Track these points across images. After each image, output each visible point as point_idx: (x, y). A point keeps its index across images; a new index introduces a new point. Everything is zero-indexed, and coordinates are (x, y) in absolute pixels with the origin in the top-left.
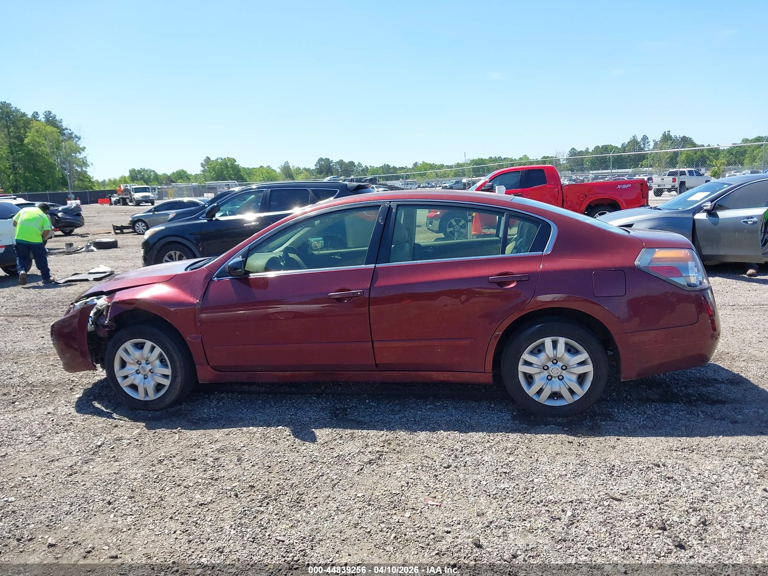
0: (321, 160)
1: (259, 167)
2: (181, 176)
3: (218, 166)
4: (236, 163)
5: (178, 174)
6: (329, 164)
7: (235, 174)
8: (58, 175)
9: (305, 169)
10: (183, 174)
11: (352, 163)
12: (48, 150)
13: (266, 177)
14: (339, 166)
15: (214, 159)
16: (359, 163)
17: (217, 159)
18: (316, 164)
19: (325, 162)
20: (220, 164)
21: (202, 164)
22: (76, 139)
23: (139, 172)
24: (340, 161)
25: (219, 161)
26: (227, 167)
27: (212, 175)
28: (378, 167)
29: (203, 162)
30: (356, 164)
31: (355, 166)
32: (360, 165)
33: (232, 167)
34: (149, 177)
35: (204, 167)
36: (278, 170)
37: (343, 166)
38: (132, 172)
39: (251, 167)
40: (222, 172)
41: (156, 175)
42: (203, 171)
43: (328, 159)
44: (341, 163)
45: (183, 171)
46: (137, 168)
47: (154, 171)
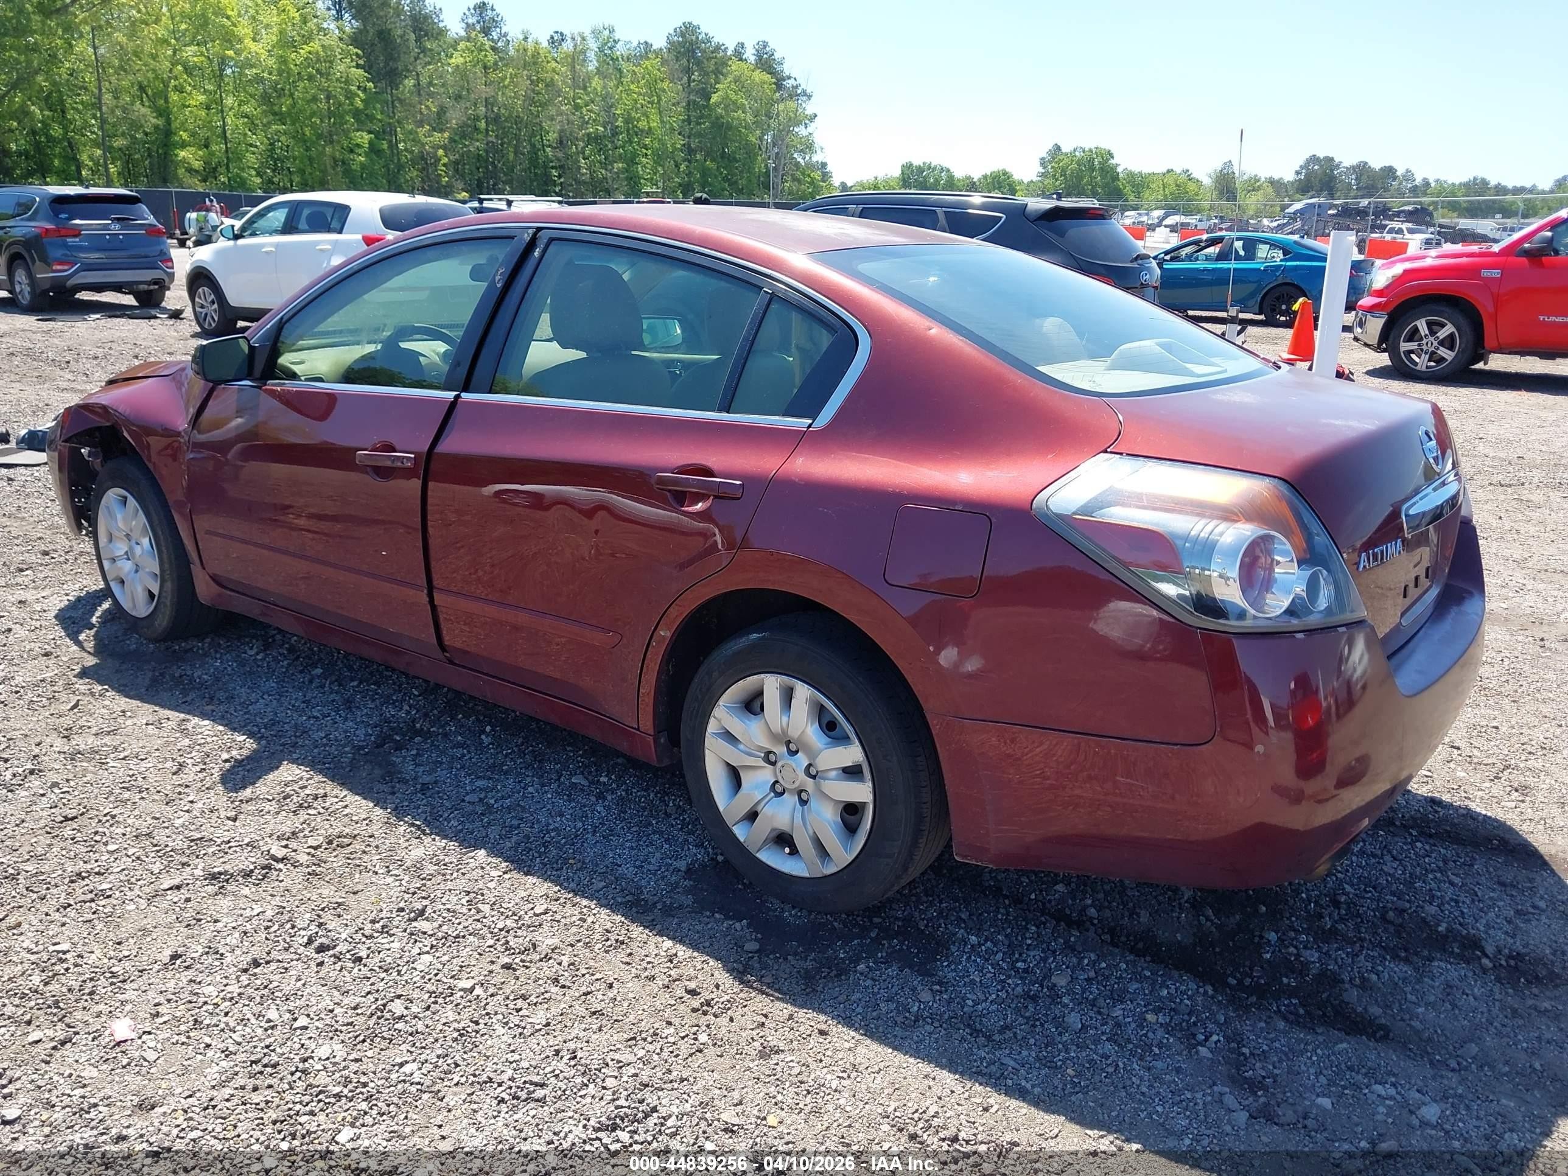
0: (1314, 159)
1: (1165, 171)
2: (999, 183)
3: (1074, 166)
4: (1112, 161)
5: (994, 178)
6: (1332, 171)
7: (1105, 186)
8: (759, 167)
9: (1272, 182)
10: (1005, 180)
11: (1389, 171)
12: (749, 118)
13: (1171, 194)
14: (1353, 177)
15: (1068, 151)
16: (1408, 171)
17: (1075, 150)
18: (1298, 169)
19: (1321, 166)
20: (1079, 163)
21: (1042, 159)
22: (805, 98)
23: (920, 170)
24: (1358, 166)
25: (1077, 154)
26: (1092, 169)
27: (1058, 183)
28: (1457, 183)
29: (1045, 155)
30: (1399, 173)
31: (1395, 179)
32: (1408, 176)
33: (1101, 169)
34: (937, 181)
35: (1044, 168)
36: (1207, 181)
37: (1365, 177)
38: (907, 168)
39: (1146, 169)
40: (1080, 178)
41: (951, 177)
42: (1043, 175)
43: (1332, 159)
44: (1361, 169)
45: (1005, 173)
46: (917, 162)
47: (948, 170)
